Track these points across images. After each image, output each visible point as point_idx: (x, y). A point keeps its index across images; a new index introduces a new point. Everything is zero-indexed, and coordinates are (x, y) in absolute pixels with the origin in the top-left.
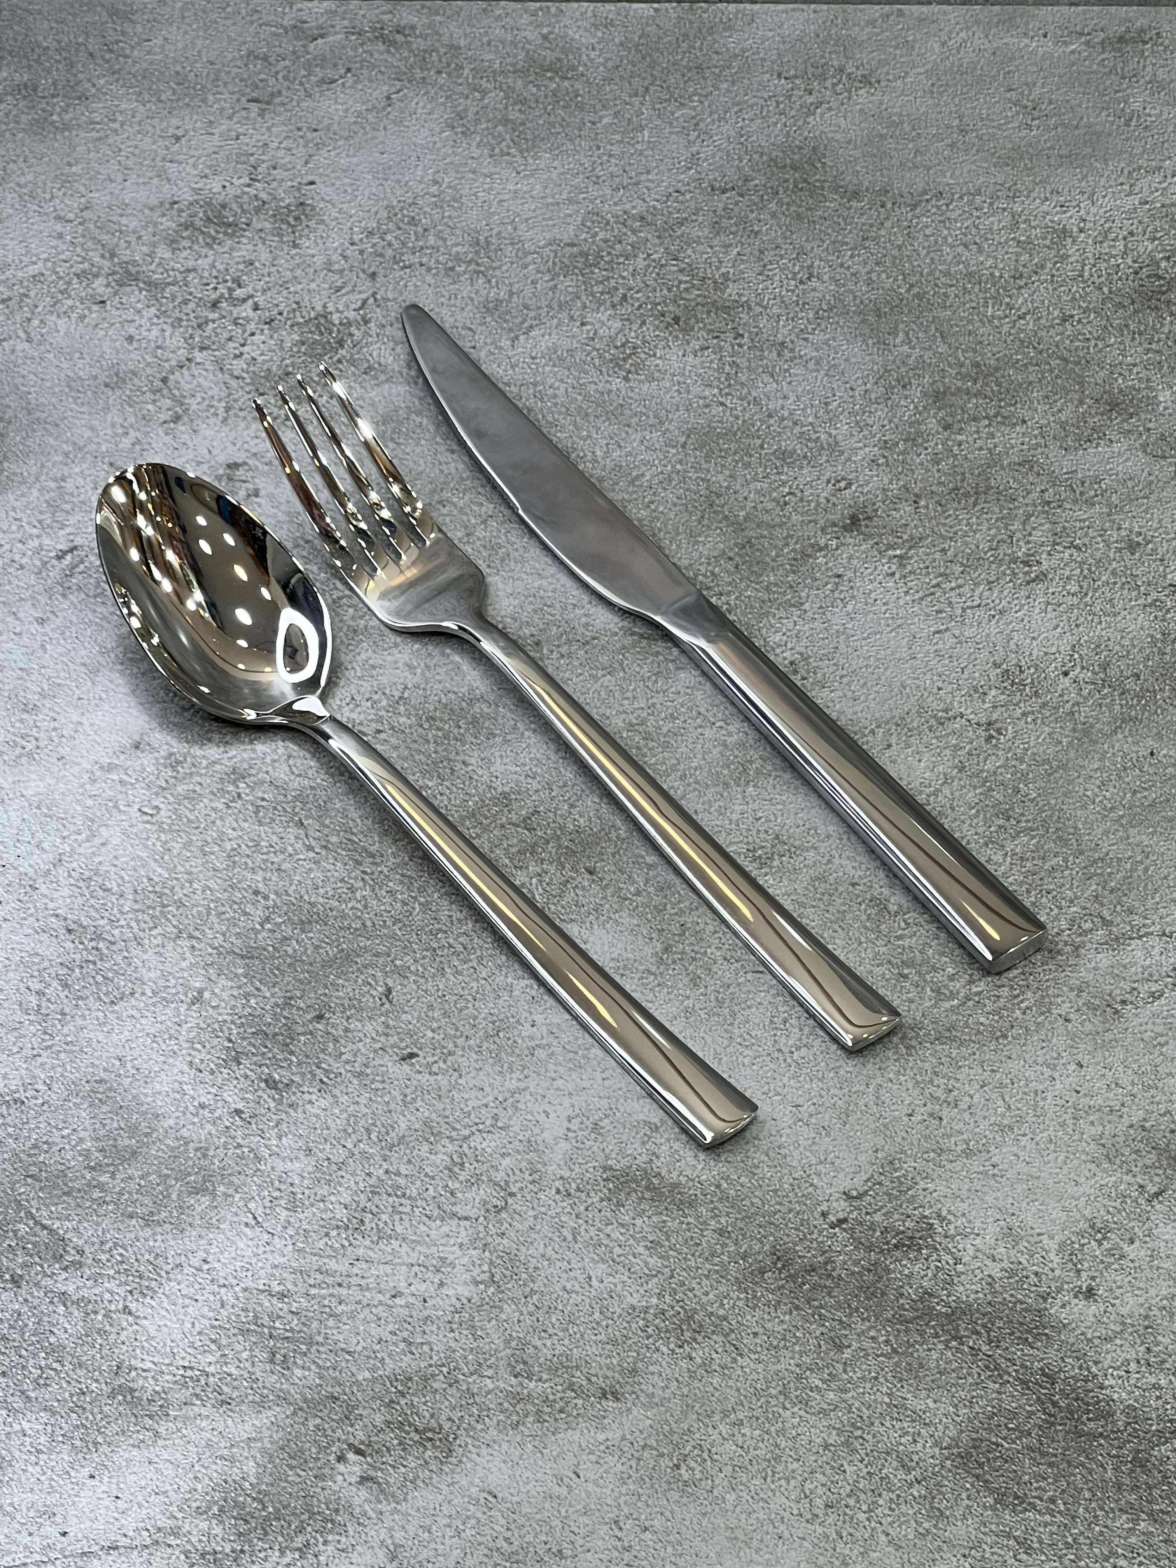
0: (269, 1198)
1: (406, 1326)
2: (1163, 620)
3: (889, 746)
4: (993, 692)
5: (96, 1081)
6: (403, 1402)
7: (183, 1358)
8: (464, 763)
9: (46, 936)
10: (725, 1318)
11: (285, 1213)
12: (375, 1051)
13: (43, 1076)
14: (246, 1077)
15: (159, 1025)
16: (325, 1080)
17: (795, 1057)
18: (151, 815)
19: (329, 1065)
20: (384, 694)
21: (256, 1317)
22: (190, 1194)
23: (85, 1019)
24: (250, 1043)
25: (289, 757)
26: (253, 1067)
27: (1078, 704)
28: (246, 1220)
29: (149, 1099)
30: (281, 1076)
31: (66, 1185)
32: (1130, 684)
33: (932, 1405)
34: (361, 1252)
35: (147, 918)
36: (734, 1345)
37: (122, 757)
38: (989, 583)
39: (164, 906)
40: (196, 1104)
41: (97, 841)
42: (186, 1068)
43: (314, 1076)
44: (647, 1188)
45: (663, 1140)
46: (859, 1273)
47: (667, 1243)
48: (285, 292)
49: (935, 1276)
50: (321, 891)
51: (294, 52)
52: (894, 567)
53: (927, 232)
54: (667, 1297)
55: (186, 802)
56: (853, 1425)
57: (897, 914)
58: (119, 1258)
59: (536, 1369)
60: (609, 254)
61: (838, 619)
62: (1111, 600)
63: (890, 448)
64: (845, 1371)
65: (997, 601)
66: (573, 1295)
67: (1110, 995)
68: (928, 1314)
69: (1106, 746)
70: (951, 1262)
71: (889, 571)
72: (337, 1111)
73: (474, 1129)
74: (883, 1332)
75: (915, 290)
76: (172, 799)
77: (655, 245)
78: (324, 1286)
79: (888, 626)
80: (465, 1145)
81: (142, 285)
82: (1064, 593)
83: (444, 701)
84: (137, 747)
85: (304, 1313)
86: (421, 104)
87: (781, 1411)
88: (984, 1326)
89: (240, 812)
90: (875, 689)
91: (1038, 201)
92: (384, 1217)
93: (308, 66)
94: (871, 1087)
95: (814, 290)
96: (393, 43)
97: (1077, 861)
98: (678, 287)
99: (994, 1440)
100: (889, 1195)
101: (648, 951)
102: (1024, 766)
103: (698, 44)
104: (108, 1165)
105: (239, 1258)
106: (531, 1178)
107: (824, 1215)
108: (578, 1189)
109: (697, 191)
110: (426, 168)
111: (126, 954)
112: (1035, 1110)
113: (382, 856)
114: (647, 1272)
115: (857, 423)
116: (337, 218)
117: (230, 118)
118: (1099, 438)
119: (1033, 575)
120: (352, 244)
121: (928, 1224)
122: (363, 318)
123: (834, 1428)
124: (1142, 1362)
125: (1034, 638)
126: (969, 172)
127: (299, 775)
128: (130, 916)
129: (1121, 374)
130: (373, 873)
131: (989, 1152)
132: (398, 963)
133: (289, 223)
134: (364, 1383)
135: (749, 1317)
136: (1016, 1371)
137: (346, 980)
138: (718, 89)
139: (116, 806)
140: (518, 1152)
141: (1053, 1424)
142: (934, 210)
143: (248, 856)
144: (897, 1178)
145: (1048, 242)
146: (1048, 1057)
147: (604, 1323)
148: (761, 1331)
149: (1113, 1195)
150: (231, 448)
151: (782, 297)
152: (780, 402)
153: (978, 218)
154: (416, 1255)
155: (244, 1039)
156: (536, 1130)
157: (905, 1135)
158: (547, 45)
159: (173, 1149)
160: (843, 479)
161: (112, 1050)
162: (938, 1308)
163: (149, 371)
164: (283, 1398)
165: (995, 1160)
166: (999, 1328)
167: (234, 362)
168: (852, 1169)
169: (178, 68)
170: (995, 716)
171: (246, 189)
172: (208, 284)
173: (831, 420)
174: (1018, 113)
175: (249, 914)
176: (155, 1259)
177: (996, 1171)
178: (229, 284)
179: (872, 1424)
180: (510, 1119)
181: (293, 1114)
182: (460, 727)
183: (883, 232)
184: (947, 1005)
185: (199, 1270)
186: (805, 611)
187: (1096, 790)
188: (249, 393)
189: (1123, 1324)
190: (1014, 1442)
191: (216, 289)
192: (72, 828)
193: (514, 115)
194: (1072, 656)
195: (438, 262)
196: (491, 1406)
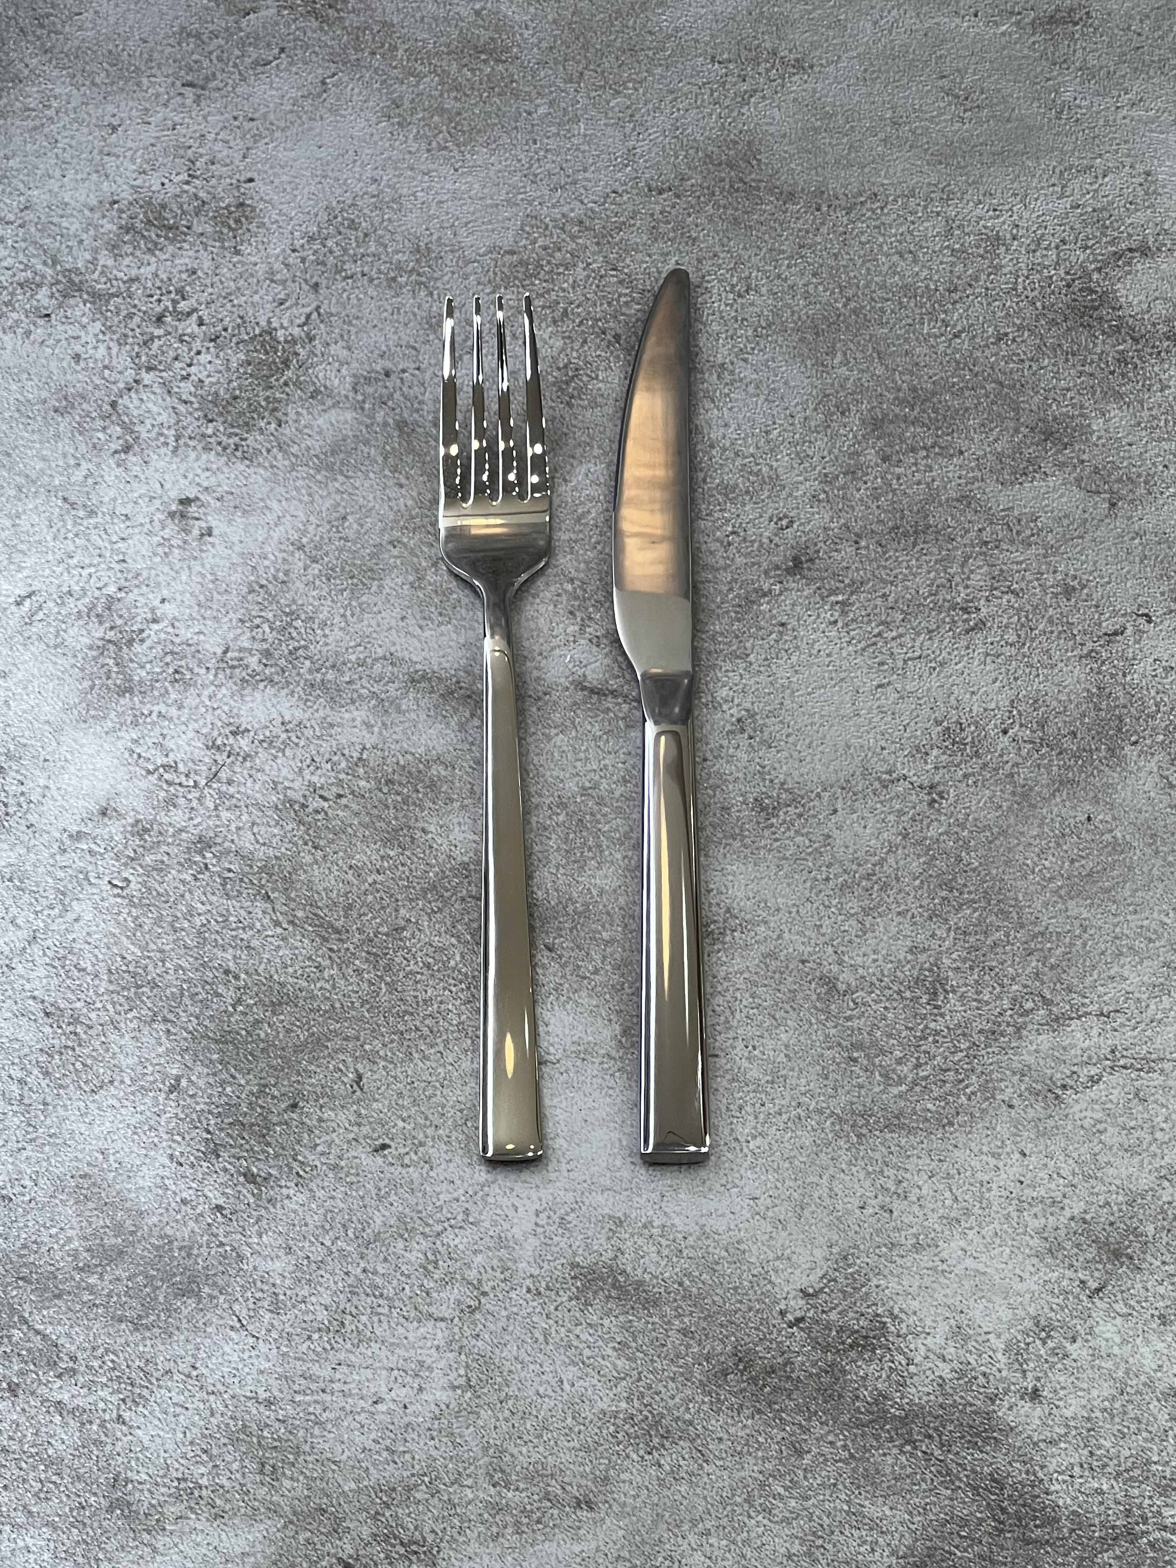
0: (252, 1300)
1: (388, 1433)
2: (1099, 673)
3: (835, 811)
4: (935, 752)
5: (81, 1177)
6: (387, 1514)
7: (177, 1470)
8: (424, 830)
9: (25, 1019)
10: (691, 1423)
11: (268, 1316)
12: (349, 1142)
13: (29, 1171)
14: (226, 1170)
15: (139, 1115)
16: (301, 1173)
17: (752, 1145)
18: (122, 888)
19: (305, 1157)
20: (344, 755)
21: (244, 1426)
22: (176, 1296)
23: (67, 1110)
24: (228, 1135)
25: (253, 824)
26: (232, 1160)
27: (1016, 765)
28: (231, 1323)
29: (133, 1195)
30: (259, 1170)
31: (57, 1287)
32: (1067, 743)
33: (888, 1513)
34: (342, 1356)
35: (122, 1000)
36: (700, 1451)
37: (90, 824)
38: (930, 632)
39: (139, 987)
40: (178, 1199)
41: (70, 916)
42: (167, 1162)
43: (291, 1169)
44: (613, 1286)
45: (627, 1236)
46: (817, 1375)
47: (634, 1345)
48: (229, 305)
49: (888, 1377)
50: (290, 970)
51: (227, 29)
52: (836, 614)
53: (863, 239)
54: (635, 1400)
55: (155, 873)
56: (814, 1534)
57: (845, 994)
58: (111, 1365)
59: (514, 1477)
60: (549, 262)
61: (782, 673)
62: (1047, 651)
63: (830, 483)
64: (805, 1478)
65: (938, 652)
66: (546, 1400)
67: (1051, 1079)
68: (882, 1417)
69: (1044, 811)
70: (904, 1362)
71: (832, 619)
72: (314, 1206)
73: (446, 1225)
74: (841, 1437)
75: (853, 305)
76: (141, 871)
77: (594, 254)
78: (308, 1392)
79: (832, 679)
80: (438, 1243)
81: (85, 296)
82: (1003, 643)
83: (402, 762)
84: (104, 814)
85: (290, 1421)
86: (356, 90)
87: (746, 1520)
88: (936, 1429)
89: (208, 884)
90: (820, 749)
91: (971, 204)
92: (364, 1319)
93: (242, 44)
94: (825, 1178)
95: (752, 304)
96: (324, 20)
97: (1019, 935)
98: (618, 301)
99: (947, 1548)
100: (844, 1292)
101: (607, 1033)
102: (965, 833)
103: (631, 23)
104: (96, 1266)
105: (227, 1364)
106: (502, 1276)
107: (782, 1313)
108: (548, 1288)
109: (635, 191)
110: (363, 166)
111: (103, 1039)
112: (981, 1202)
113: (348, 931)
114: (616, 1374)
115: (798, 454)
116: (277, 221)
117: (165, 105)
118: (1035, 471)
119: (972, 623)
120: (294, 251)
121: (881, 1322)
122: (308, 334)
123: (797, 1537)
124: (1085, 1466)
125: (973, 693)
126: (903, 170)
127: (264, 844)
128: (106, 997)
129: (1055, 400)
130: (339, 951)
131: (937, 1246)
132: (367, 1047)
133: (229, 227)
134: (351, 1494)
135: (713, 1422)
136: (967, 1476)
137: (318, 1066)
138: (653, 75)
139: (87, 878)
140: (489, 1248)
141: (1001, 1531)
142: (869, 214)
143: (217, 932)
144: (852, 1274)
145: (981, 251)
146: (992, 1145)
147: (576, 1430)
148: (726, 1437)
149: (1056, 1291)
150: (182, 481)
151: (721, 312)
152: (722, 430)
153: (913, 223)
154: (394, 1359)
155: (221, 1130)
156: (506, 1226)
157: (857, 1229)
158: (480, 22)
159: (157, 1248)
160: (786, 516)
161: (94, 1142)
162: (893, 1410)
163: (97, 393)
164: (274, 1510)
165: (944, 1255)
166: (950, 1432)
167: (182, 384)
168: (808, 1265)
169: (111, 47)
170: (937, 778)
171: (186, 187)
172: (152, 296)
173: (772, 450)
174: (950, 104)
175: (221, 995)
176: (146, 1366)
177: (945, 1267)
178: (172, 296)
179: (832, 1532)
180: (480, 1213)
181: (272, 1210)
182: (418, 791)
183: (819, 239)
184: (895, 1091)
185: (189, 1376)
186: (751, 664)
187: (1036, 859)
188: (198, 419)
189: (1067, 1426)
190: (966, 1551)
191: (159, 301)
192: (44, 902)
193: (449, 104)
194: (1010, 712)
195: (379, 271)
196: (472, 1517)
